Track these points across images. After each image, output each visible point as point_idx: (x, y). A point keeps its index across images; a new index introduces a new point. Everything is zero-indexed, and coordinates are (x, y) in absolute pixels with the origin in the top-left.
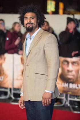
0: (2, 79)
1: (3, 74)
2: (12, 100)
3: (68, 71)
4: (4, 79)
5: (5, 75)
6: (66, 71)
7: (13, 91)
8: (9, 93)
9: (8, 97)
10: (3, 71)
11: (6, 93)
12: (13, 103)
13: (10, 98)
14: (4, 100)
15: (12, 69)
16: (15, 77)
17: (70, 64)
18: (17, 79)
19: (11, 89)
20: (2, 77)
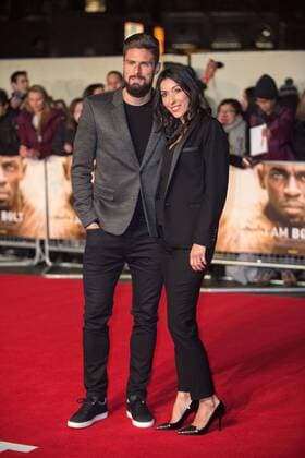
0: (21, 219)
1: (23, 205)
2: (46, 269)
3: (288, 196)
4: (24, 217)
5: (28, 208)
6: (282, 198)
7: (47, 247)
8: (39, 250)
9: (36, 261)
10: (22, 198)
11: (31, 253)
12: (50, 276)
13: (42, 264)
14: (28, 270)
15: (43, 193)
16: (51, 214)
17: (292, 179)
18: (57, 218)
19: (42, 242)
20: (21, 214)
